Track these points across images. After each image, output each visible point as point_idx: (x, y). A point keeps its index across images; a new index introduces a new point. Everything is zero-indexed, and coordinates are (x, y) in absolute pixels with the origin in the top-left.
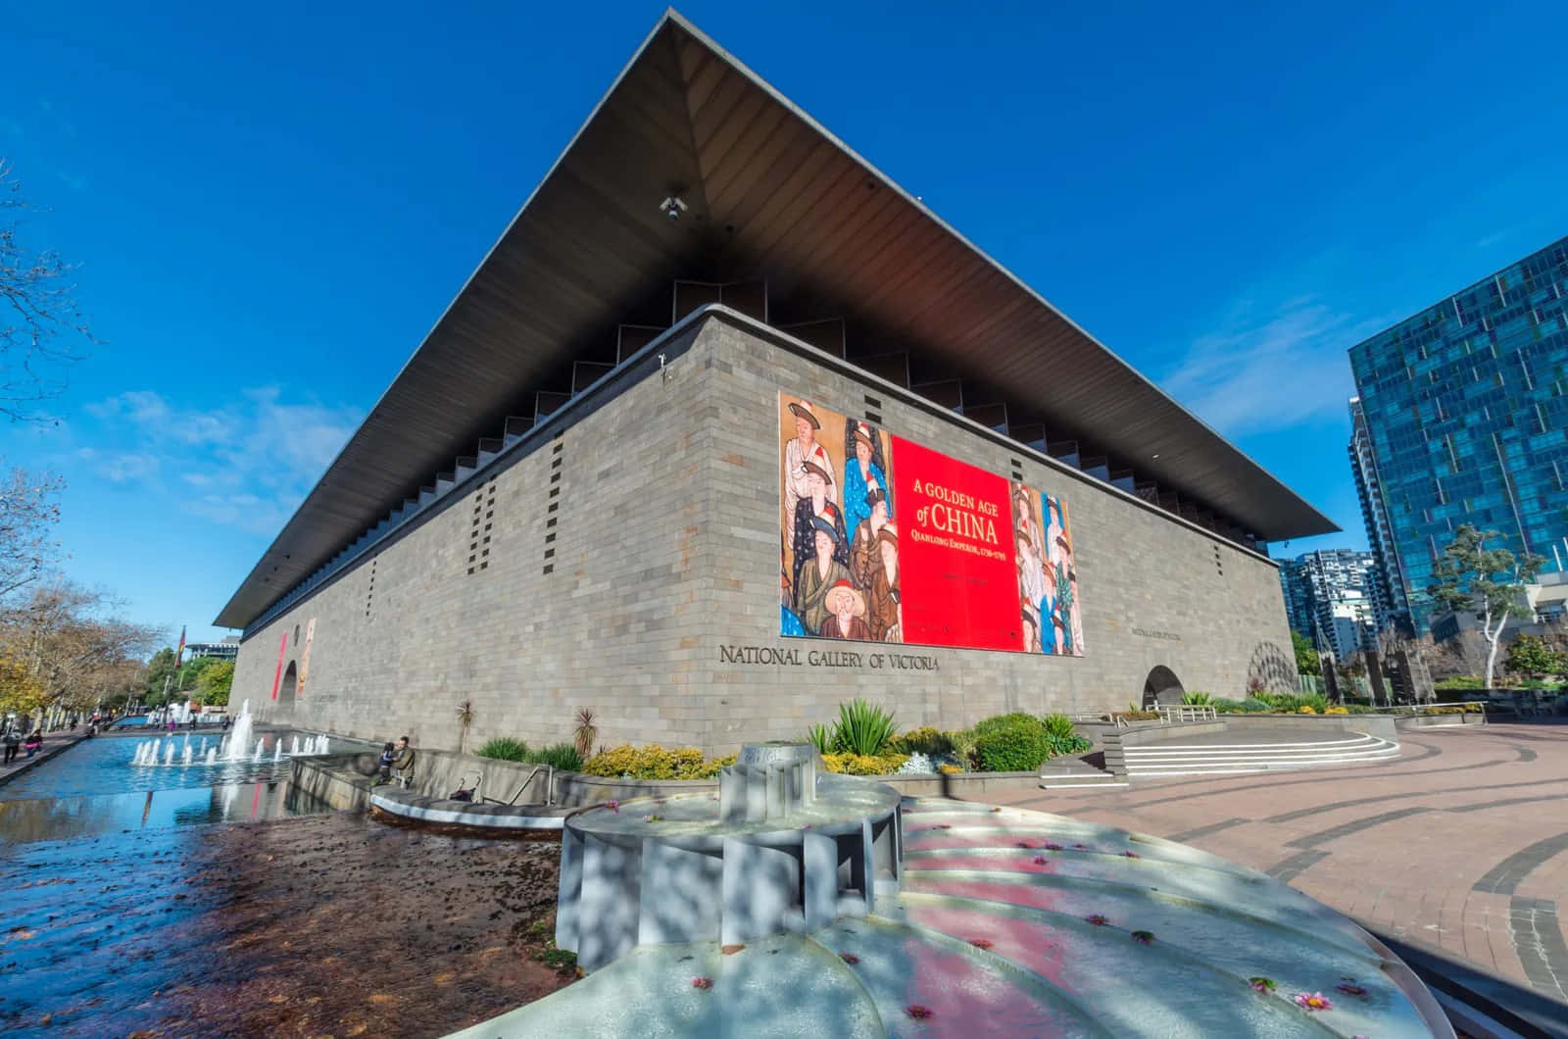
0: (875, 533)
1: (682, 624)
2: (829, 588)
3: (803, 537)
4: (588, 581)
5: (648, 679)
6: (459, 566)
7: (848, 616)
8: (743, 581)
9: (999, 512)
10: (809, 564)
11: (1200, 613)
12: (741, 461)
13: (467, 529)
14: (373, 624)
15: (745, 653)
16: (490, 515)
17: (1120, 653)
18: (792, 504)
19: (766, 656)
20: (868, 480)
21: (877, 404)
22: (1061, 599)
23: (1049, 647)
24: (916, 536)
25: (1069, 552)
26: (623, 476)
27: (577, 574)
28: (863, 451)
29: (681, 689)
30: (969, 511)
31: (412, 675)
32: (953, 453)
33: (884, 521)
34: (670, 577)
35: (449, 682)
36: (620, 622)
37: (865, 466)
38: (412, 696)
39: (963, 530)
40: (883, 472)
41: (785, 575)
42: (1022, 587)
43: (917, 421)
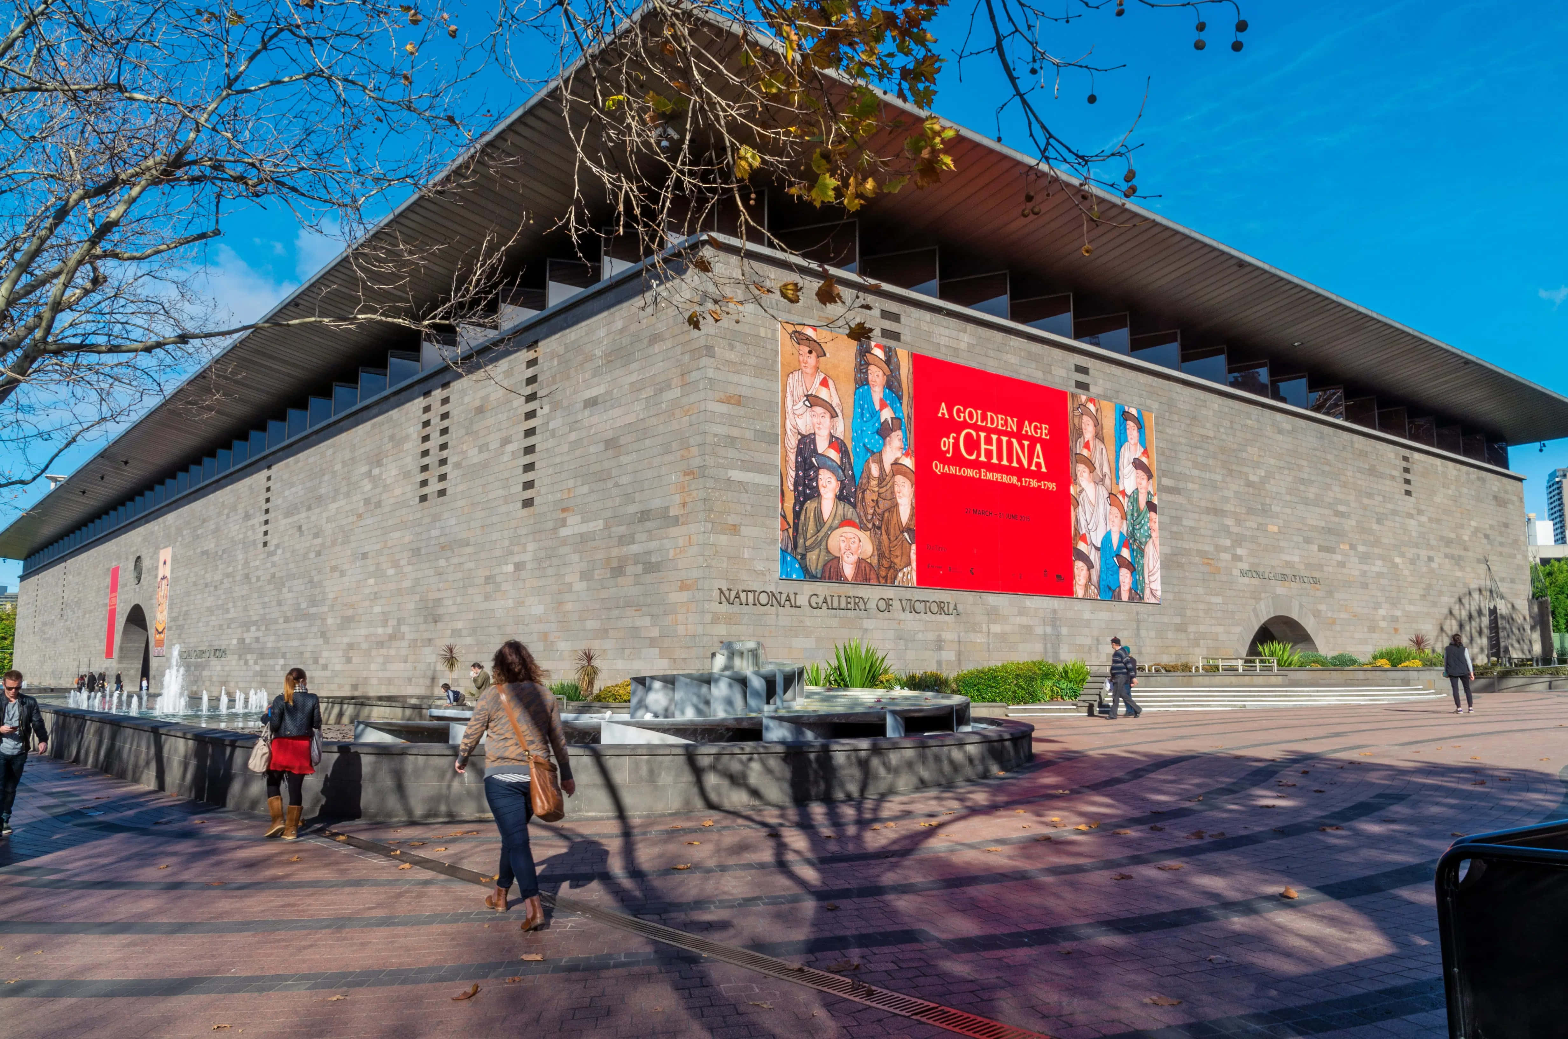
0: (887, 467)
1: (680, 567)
2: (832, 529)
3: (805, 477)
4: (578, 518)
5: (647, 621)
6: (409, 491)
7: (853, 559)
8: (741, 525)
9: (1050, 432)
10: (810, 505)
11: (1361, 548)
12: (737, 400)
13: (413, 446)
14: (276, 558)
15: (743, 596)
16: (444, 431)
17: (1218, 600)
18: (792, 442)
19: (763, 598)
20: (881, 409)
21: (896, 318)
22: (1132, 535)
23: (1111, 592)
24: (938, 468)
25: (1150, 476)
26: (613, 407)
27: (564, 510)
28: (877, 376)
29: (681, 630)
30: (1010, 434)
31: (347, 622)
32: (992, 367)
33: (899, 454)
34: (667, 519)
35: (404, 628)
36: (615, 564)
37: (877, 393)
38: (351, 646)
39: (1000, 458)
40: (900, 398)
41: (784, 517)
42: (1077, 521)
43: (946, 332)
